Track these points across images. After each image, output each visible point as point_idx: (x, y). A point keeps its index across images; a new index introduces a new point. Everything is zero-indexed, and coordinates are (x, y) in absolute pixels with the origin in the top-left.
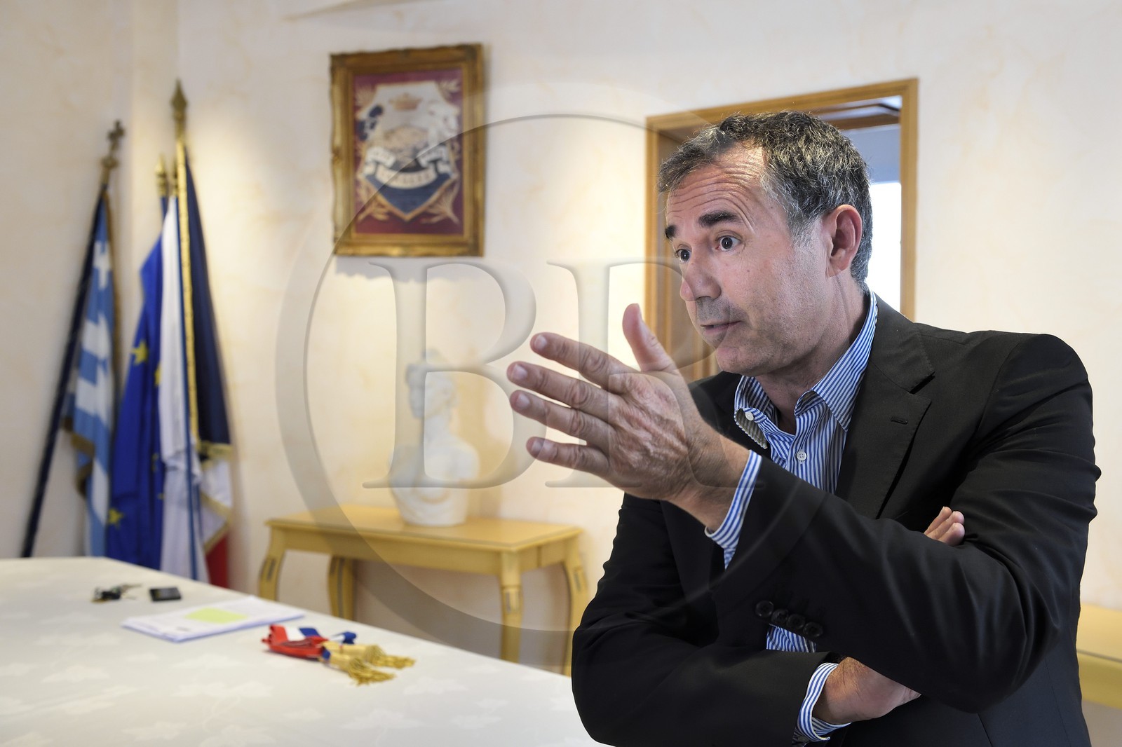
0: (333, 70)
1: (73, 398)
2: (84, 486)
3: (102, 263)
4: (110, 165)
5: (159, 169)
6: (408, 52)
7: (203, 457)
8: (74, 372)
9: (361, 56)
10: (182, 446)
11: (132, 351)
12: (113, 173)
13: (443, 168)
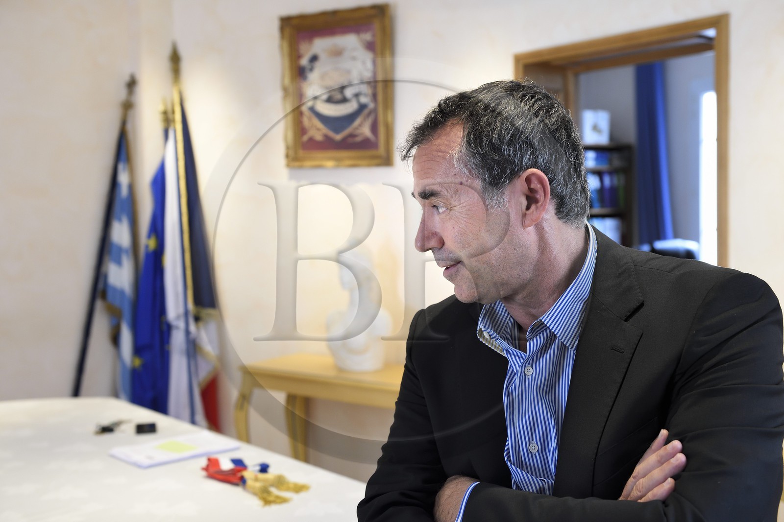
0: (282, 29)
1: (106, 277)
2: (115, 339)
3: (124, 179)
4: (128, 106)
5: (161, 108)
6: (335, 13)
7: (197, 319)
8: (106, 258)
9: (302, 17)
10: (181, 310)
11: (147, 243)
12: (131, 113)
13: (364, 100)
